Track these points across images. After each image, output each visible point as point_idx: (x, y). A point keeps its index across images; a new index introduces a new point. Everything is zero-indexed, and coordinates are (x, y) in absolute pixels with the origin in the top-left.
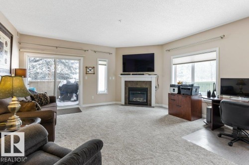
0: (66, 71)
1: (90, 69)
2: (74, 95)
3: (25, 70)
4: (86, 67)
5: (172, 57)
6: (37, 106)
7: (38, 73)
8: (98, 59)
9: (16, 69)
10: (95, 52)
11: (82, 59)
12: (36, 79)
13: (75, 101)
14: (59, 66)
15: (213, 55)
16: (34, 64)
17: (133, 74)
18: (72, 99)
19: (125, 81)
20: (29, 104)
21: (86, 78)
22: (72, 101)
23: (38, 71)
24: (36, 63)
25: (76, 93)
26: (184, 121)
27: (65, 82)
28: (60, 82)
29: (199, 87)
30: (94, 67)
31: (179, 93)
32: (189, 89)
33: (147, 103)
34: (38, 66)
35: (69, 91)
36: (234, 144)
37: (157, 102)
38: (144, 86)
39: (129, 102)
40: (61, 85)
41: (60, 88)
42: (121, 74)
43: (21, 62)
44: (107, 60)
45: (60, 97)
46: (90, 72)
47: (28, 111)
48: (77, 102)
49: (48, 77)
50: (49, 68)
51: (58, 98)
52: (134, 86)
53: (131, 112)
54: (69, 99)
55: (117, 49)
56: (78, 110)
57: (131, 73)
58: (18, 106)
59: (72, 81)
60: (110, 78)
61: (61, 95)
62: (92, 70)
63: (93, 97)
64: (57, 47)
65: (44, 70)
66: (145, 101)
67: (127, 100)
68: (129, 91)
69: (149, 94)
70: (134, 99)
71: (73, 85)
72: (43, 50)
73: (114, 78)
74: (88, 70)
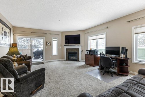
0: (37, 44)
1: (48, 43)
2: (41, 56)
3: (16, 44)
4: (46, 42)
5: (88, 36)
6: (23, 59)
7: (22, 45)
8: (52, 38)
9: (12, 44)
11: (44, 38)
12: (21, 48)
13: (41, 59)
14: (33, 41)
15: (104, 36)
16: (20, 40)
17: (70, 45)
18: (40, 58)
19: (66, 49)
20: (20, 59)
21: (47, 47)
22: (40, 59)
23: (23, 44)
24: (21, 40)
25: (42, 55)
26: (90, 67)
27: (36, 50)
28: (34, 50)
29: (98, 51)
30: (50, 42)
31: (90, 54)
32: (93, 52)
33: (77, 60)
34: (23, 42)
35: (38, 54)
36: (105, 74)
37: (82, 59)
38: (76, 51)
39: (68, 59)
40: (34, 51)
41: (34, 53)
42: (64, 45)
43: (14, 40)
44: (57, 38)
45: (34, 57)
47: (20, 61)
48: (42, 60)
49: (28, 47)
50: (28, 42)
51: (33, 58)
52: (71, 51)
53: (68, 64)
54: (38, 58)
55: (62, 32)
56: (43, 63)
57: (69, 45)
58: (16, 58)
59: (40, 49)
60: (59, 47)
61: (35, 56)
62: (50, 43)
63: (50, 57)
64: (31, 33)
65: (25, 43)
66: (76, 58)
67: (68, 58)
68: (68, 54)
69: (78, 55)
70: (71, 58)
71: (40, 51)
72: (24, 34)
73: (61, 47)
74: (47, 43)
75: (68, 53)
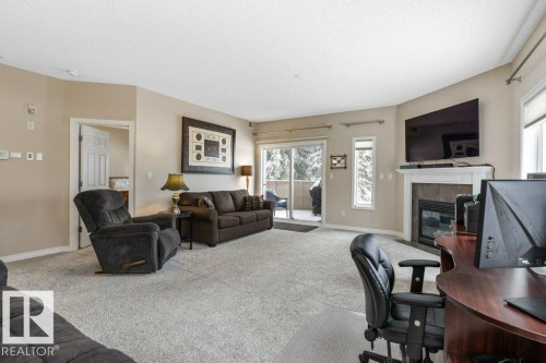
1: (339, 159)
4: (332, 157)
5: (522, 101)
8: (354, 139)
10: (348, 125)
11: (325, 142)
19: (412, 185)
21: (332, 176)
27: (317, 183)
30: (345, 156)
40: (312, 187)
44: (374, 138)
46: (338, 165)
60: (382, 176)
62: (343, 161)
63: (343, 213)
64: (290, 131)
67: (417, 231)
68: (421, 209)
73: (390, 176)
74: (334, 162)
75: (417, 207)
